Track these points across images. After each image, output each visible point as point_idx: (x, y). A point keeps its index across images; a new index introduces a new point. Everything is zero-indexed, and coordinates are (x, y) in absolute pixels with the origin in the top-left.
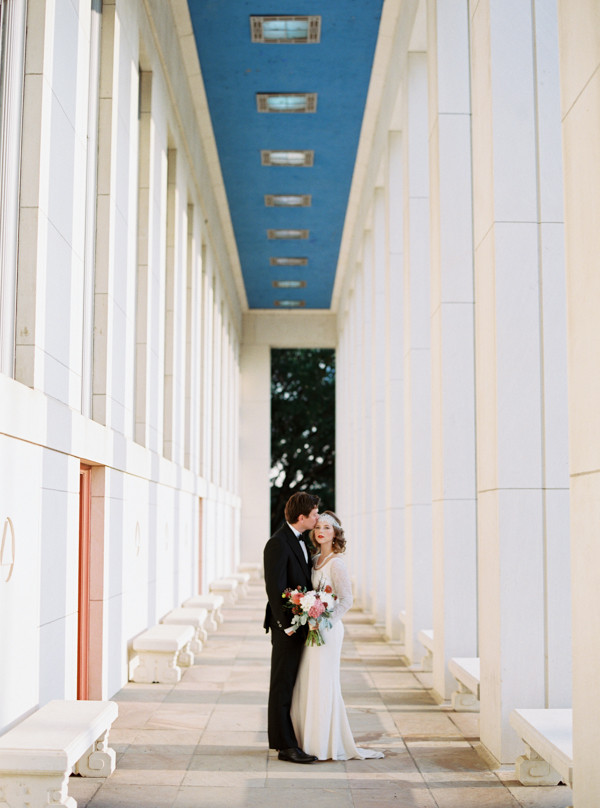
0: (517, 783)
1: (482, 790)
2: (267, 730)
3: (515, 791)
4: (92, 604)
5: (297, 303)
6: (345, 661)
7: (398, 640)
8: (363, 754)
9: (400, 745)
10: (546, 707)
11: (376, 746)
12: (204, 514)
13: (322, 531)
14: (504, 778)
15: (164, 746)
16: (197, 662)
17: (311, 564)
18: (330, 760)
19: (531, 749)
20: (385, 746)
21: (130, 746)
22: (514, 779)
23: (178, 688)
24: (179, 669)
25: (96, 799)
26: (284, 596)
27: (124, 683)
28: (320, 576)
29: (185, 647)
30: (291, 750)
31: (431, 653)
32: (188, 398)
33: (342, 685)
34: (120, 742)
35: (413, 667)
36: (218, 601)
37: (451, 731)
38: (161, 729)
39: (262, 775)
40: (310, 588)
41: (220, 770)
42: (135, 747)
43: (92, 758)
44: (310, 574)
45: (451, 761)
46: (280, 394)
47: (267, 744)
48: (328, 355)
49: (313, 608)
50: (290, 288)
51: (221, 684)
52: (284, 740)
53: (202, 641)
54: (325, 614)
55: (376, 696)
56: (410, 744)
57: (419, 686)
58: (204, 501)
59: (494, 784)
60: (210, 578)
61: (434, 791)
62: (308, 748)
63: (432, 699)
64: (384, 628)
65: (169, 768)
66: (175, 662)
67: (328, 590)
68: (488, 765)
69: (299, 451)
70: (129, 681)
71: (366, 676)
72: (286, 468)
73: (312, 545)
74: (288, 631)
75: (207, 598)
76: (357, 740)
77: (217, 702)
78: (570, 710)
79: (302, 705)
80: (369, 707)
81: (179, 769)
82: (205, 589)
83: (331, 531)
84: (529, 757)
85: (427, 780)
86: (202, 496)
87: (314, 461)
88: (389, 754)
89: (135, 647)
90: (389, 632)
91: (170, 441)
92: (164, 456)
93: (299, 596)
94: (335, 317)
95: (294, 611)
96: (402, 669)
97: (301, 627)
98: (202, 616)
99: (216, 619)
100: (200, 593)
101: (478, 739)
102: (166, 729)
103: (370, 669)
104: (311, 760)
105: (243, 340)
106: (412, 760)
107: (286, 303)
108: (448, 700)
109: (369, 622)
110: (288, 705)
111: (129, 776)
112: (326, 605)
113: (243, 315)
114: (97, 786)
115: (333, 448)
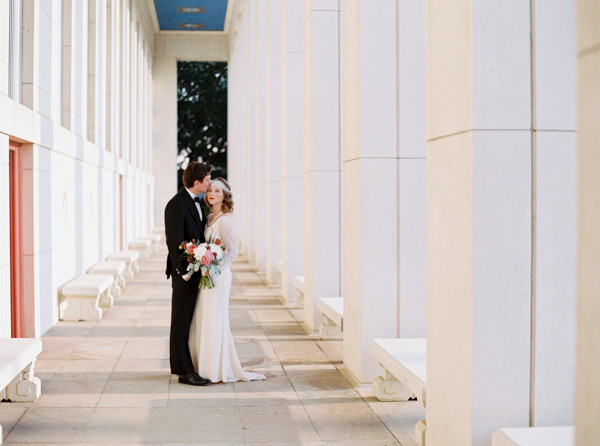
0: (375, 399)
1: (347, 405)
2: (169, 357)
3: (374, 405)
4: (25, 258)
5: (197, 26)
6: (232, 301)
7: (276, 283)
8: (249, 376)
9: (279, 368)
10: (398, 337)
11: (258, 370)
12: (124, 188)
13: (212, 194)
14: (364, 395)
15: (84, 374)
16: (116, 303)
17: (205, 221)
18: (221, 382)
19: (387, 372)
20: (267, 370)
21: (55, 374)
22: (371, 395)
23: (99, 325)
24: (100, 309)
25: (22, 421)
26: (180, 247)
27: (55, 322)
28: (212, 231)
29: (106, 292)
30: (189, 375)
31: (302, 293)
32: (108, 95)
33: (230, 320)
34: (47, 371)
35: (287, 305)
36: (135, 256)
37: (320, 356)
38: (83, 359)
39: (164, 396)
40: (203, 240)
41: (129, 392)
42: (60, 375)
43: (20, 387)
44: (204, 229)
45: (320, 381)
46: (185, 98)
47: (169, 370)
48: (222, 67)
49: (204, 257)
50: (192, 13)
51: (135, 321)
52: (183, 366)
53: (121, 287)
54: (215, 263)
55: (259, 328)
56: (287, 368)
57: (294, 320)
58: (124, 178)
59: (356, 400)
60: (129, 238)
61: (307, 407)
62: (202, 372)
63: (304, 330)
64: (265, 275)
65: (87, 392)
66: (97, 304)
67: (218, 242)
68: (350, 384)
69: (199, 142)
70: (60, 320)
71: (251, 313)
72: (190, 156)
73: (205, 206)
74: (186, 277)
75: (126, 253)
76: (243, 365)
77: (130, 336)
78: (425, 340)
79: (197, 337)
80: (252, 337)
81: (95, 393)
82: (125, 247)
83: (221, 194)
84: (385, 377)
85: (301, 398)
86: (122, 174)
87: (211, 149)
88: (269, 376)
89: (64, 293)
90: (269, 278)
91: (93, 128)
92: (88, 139)
93: (193, 247)
94: (227, 37)
95: (188, 260)
96: (279, 306)
97: (195, 273)
98: (121, 267)
99: (133, 269)
100: (121, 249)
101: (341, 362)
102: (87, 359)
103: (254, 307)
104: (206, 382)
105: (156, 55)
106: (289, 381)
107: (189, 26)
108: (316, 331)
109: (253, 271)
110: (186, 338)
111: (52, 400)
112: (215, 254)
113: (155, 35)
114: (24, 409)
115: (225, 140)
